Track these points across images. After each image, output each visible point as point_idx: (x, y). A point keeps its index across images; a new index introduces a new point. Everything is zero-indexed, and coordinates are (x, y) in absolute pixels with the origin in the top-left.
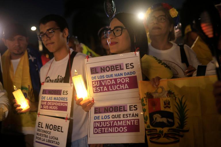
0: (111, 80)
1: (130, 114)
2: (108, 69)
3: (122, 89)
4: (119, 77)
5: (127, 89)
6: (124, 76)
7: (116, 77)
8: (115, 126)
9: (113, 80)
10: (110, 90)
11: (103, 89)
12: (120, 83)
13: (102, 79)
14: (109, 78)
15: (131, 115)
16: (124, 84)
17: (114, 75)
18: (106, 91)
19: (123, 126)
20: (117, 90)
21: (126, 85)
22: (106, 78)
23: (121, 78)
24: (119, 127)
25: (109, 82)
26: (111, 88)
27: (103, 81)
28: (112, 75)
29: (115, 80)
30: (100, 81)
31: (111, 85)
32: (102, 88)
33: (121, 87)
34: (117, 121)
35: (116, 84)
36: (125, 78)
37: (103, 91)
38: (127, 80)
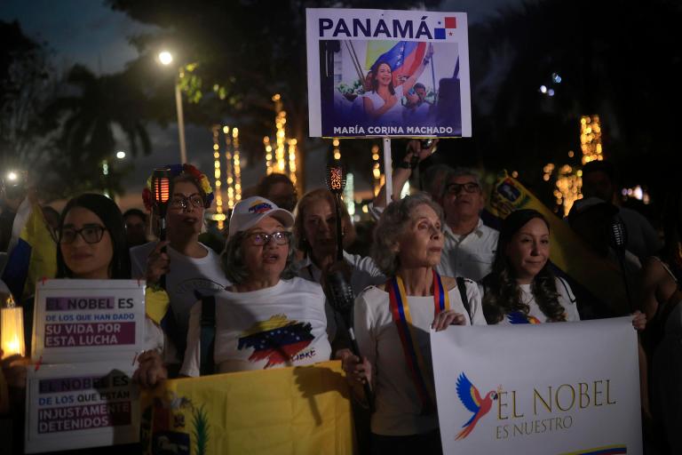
0: (86, 325)
1: (114, 394)
2: (83, 304)
3: (105, 343)
4: (102, 321)
5: (114, 344)
6: (111, 320)
7: (97, 321)
8: (86, 416)
9: (90, 326)
10: (81, 343)
11: (66, 341)
12: (103, 333)
13: (69, 322)
14: (82, 322)
15: (116, 396)
16: (111, 334)
17: (93, 317)
18: (72, 345)
19: (101, 416)
20: (94, 344)
21: (114, 337)
22: (75, 321)
23: (105, 324)
24: (92, 417)
25: (81, 329)
26: (84, 340)
27: (69, 325)
28: (89, 317)
29: (95, 326)
30: (63, 326)
31: (84, 335)
32: (63, 338)
33: (103, 340)
34: (89, 407)
35: (96, 333)
36: (113, 324)
37: (66, 345)
38: (117, 329)
